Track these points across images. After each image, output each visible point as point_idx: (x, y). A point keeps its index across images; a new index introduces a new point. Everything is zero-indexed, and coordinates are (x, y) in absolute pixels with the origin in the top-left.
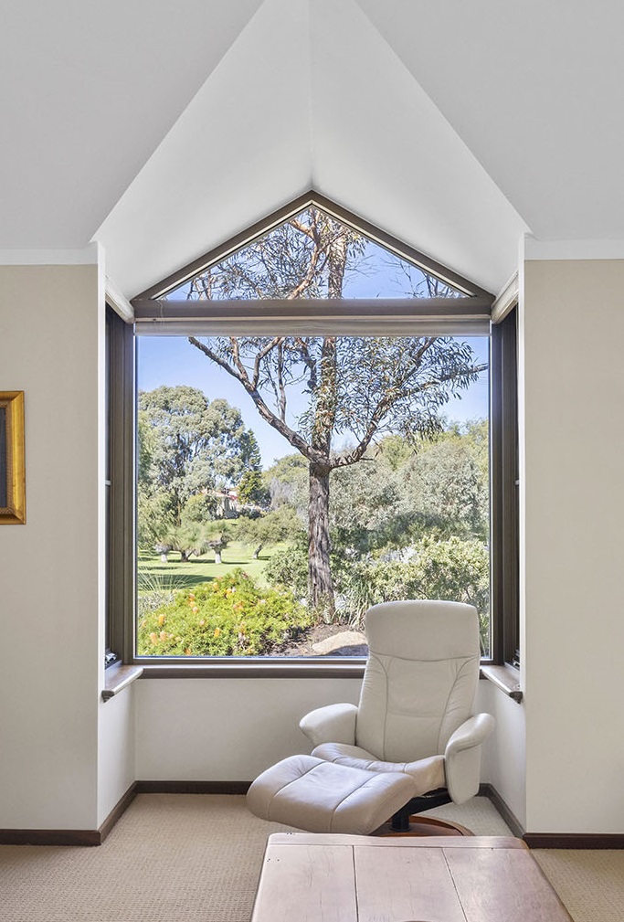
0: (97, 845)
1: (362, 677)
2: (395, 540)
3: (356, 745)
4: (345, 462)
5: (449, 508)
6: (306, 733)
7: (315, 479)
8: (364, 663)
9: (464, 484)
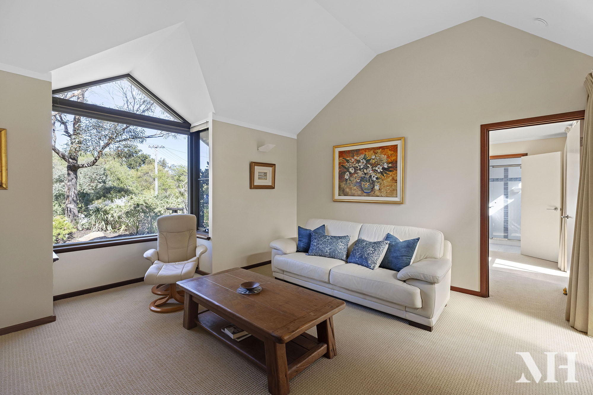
0: (54, 321)
1: (157, 240)
2: (104, 197)
3: (158, 260)
4: (87, 166)
5: (92, 184)
6: (147, 259)
7: (70, 172)
8: (157, 236)
9: (101, 175)
